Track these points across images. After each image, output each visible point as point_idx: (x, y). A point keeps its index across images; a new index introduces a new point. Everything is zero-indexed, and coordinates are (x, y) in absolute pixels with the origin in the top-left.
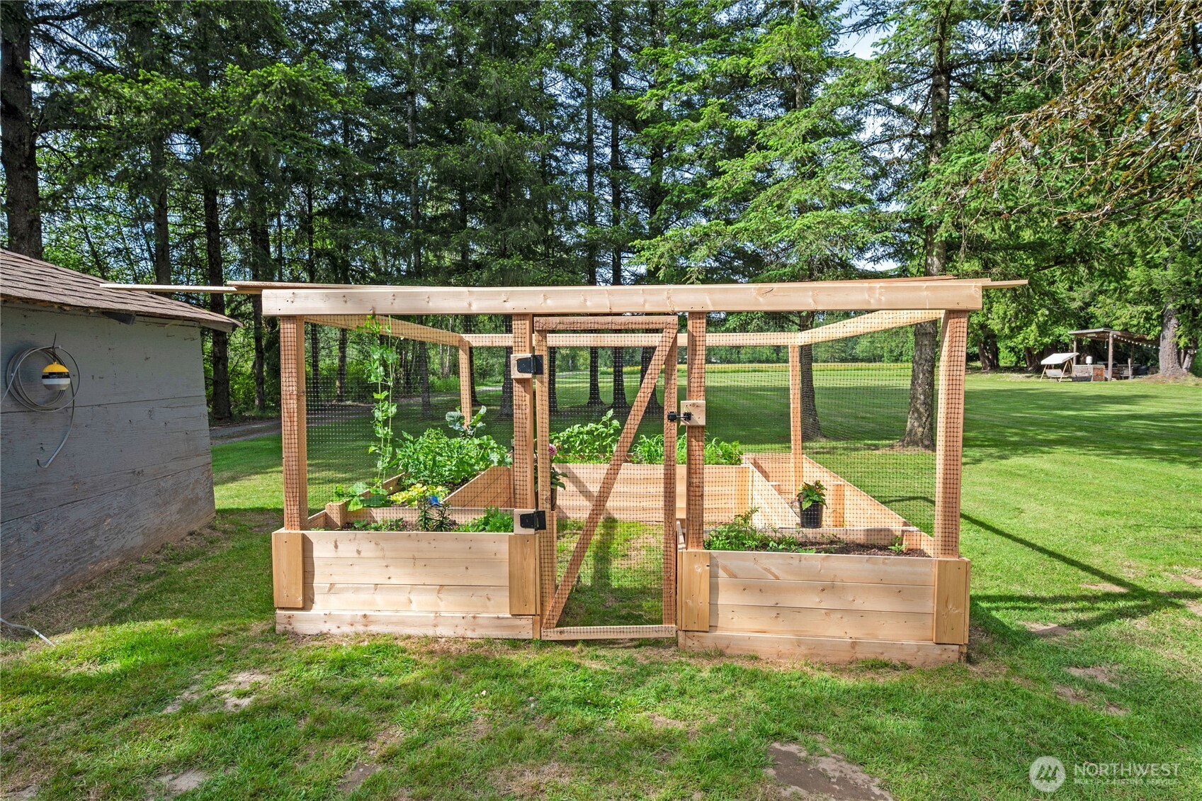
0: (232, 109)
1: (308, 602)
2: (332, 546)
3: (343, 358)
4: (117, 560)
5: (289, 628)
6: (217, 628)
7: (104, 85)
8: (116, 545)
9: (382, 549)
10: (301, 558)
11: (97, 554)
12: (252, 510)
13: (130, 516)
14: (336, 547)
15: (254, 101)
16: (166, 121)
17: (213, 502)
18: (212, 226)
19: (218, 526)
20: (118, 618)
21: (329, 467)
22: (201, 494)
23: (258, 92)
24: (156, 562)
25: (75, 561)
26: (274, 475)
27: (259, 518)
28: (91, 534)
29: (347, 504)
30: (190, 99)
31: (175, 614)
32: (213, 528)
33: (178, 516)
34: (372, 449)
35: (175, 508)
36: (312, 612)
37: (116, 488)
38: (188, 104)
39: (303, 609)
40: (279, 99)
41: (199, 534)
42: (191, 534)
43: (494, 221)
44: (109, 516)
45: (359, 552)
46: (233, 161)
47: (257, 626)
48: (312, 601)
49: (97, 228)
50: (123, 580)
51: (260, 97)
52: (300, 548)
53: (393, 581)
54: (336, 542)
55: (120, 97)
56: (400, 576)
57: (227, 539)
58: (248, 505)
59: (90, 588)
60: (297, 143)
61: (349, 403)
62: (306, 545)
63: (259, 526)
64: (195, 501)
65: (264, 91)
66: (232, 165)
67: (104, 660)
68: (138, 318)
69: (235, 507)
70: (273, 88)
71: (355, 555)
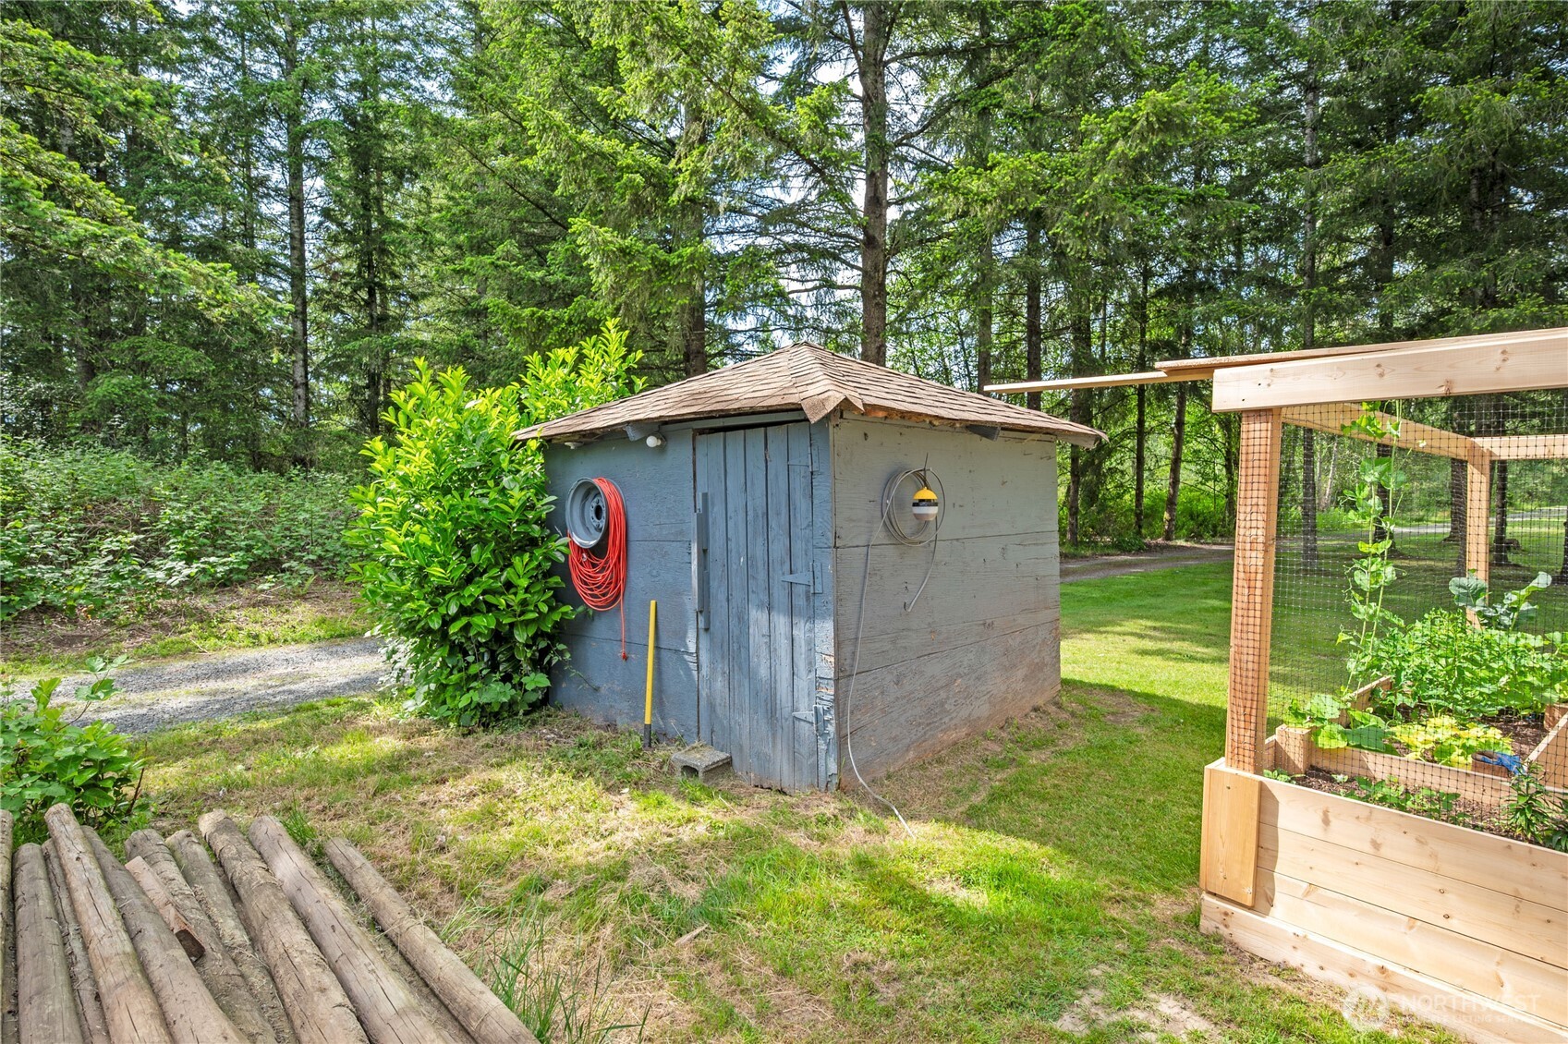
0: (1083, 172)
1: (1262, 900)
2: (1318, 818)
3: (1175, 481)
4: (964, 731)
5: (1224, 931)
6: (1102, 882)
7: (954, 184)
8: (964, 713)
9: (1434, 856)
10: (1255, 823)
11: (946, 720)
12: (1101, 687)
13: (978, 678)
14: (1326, 822)
15: (1112, 153)
16: (1011, 207)
17: (1059, 670)
18: (1033, 329)
19: (1065, 704)
20: (974, 819)
21: (1182, 635)
22: (1047, 659)
23: (1117, 140)
24: (1001, 741)
25: (928, 724)
26: (1111, 638)
27: (1110, 700)
28: (943, 694)
29: (1314, 732)
30: (1038, 174)
31: (1041, 837)
32: (1059, 706)
33: (1023, 685)
34: (1342, 637)
35: (1020, 673)
36: (1268, 920)
37: (969, 641)
38: (1034, 181)
39: (1251, 909)
40: (1143, 140)
41: (1044, 712)
42: (1036, 709)
43: (1470, 250)
44: (959, 676)
45: (1376, 845)
46: (1080, 237)
47: (1164, 906)
48: (1270, 902)
49: (923, 350)
50: (969, 759)
51: (1120, 146)
52: (1255, 806)
53: (1454, 924)
54: (1326, 813)
55: (967, 193)
56: (1469, 917)
57: (1079, 725)
58: (1091, 678)
59: (940, 761)
60: (1152, 200)
61: (1181, 542)
62: (1266, 803)
63: (1113, 714)
64: (1039, 667)
65: (1124, 136)
66: (1079, 243)
67: (968, 883)
68: (1002, 433)
69: (1077, 678)
70: (1137, 128)
71: (1368, 848)
